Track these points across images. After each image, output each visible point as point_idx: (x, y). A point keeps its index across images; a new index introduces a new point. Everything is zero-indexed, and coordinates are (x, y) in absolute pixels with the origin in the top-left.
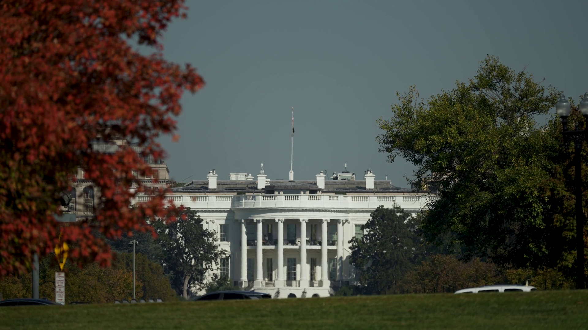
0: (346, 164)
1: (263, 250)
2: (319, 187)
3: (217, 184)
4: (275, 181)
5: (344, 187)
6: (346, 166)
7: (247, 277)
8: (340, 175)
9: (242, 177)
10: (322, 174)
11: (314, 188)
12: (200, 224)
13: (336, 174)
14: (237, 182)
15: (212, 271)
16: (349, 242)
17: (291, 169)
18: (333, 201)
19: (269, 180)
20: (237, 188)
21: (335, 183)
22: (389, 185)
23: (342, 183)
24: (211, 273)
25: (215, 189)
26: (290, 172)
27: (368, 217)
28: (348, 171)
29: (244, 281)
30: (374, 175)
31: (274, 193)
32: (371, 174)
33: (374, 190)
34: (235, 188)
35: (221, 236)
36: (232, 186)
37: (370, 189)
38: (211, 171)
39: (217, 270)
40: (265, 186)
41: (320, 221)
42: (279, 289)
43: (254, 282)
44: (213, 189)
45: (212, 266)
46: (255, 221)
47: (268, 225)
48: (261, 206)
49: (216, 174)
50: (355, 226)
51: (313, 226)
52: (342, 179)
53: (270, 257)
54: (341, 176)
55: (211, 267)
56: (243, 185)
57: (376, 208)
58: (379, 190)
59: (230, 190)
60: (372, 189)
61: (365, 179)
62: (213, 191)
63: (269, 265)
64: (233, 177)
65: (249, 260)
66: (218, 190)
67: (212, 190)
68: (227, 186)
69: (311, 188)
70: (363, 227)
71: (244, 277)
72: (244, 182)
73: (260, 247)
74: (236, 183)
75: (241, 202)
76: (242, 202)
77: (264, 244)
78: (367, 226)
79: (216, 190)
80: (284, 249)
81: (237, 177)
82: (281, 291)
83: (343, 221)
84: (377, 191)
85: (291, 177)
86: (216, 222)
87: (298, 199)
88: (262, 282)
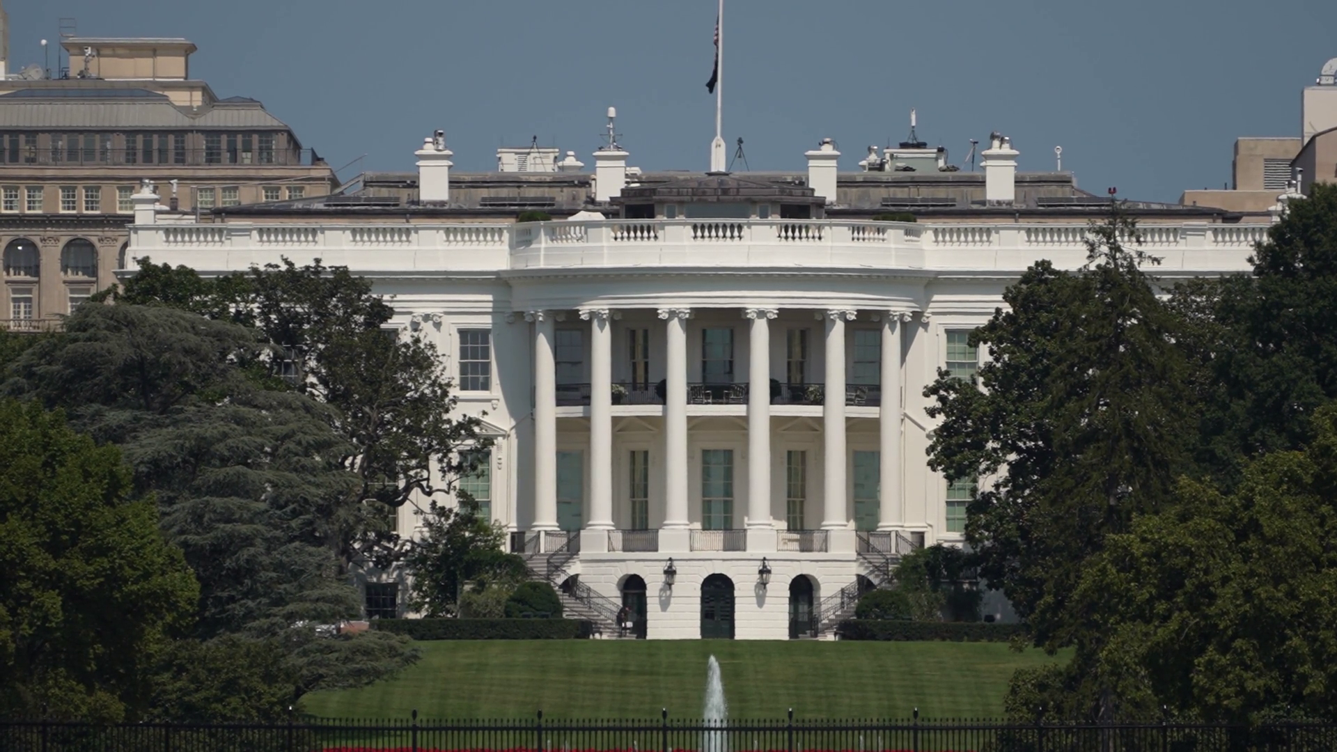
0: (913, 117)
1: (616, 420)
2: (816, 194)
3: (450, 187)
4: (656, 173)
5: (905, 196)
6: (914, 124)
7: (559, 519)
8: (892, 156)
9: (541, 164)
10: (827, 150)
11: (796, 199)
12: (383, 326)
13: (880, 153)
14: (524, 178)
15: (429, 494)
16: (929, 392)
17: (715, 135)
18: (866, 244)
19: (636, 170)
20: (522, 199)
21: (876, 183)
22: (1067, 189)
23: (897, 183)
24: (425, 502)
25: (443, 203)
26: (714, 144)
27: (995, 303)
28: (921, 140)
29: (547, 533)
30: (1015, 152)
31: (652, 216)
32: (1006, 150)
33: (1016, 207)
34: (515, 199)
35: (464, 369)
36: (504, 192)
37: (999, 203)
38: (430, 140)
39: (448, 493)
40: (622, 191)
41: (818, 317)
42: (670, 559)
43: (583, 533)
44: (434, 203)
45: (428, 479)
46: (584, 317)
47: (633, 333)
48: (606, 263)
49: (446, 148)
50: (944, 337)
51: (797, 334)
52: (897, 170)
53: (639, 446)
54: (897, 159)
55: (424, 483)
56: (547, 190)
57: (1025, 269)
58: (1033, 206)
59: (494, 210)
60: (1009, 203)
61: (984, 168)
62: (435, 212)
63: (638, 476)
64: (510, 163)
65: (561, 455)
66: (454, 206)
67: (432, 207)
68: (485, 193)
69: (787, 199)
70: (975, 337)
71: (547, 517)
72: (548, 179)
73: (603, 410)
74: (516, 182)
75: (533, 246)
76: (539, 249)
77: (617, 399)
78: (993, 331)
79: (447, 207)
80: (690, 419)
81: (523, 163)
82: (677, 566)
83: (902, 316)
84: (1024, 207)
85: (718, 163)
86: (447, 320)
87: (740, 237)
88: (612, 534)
